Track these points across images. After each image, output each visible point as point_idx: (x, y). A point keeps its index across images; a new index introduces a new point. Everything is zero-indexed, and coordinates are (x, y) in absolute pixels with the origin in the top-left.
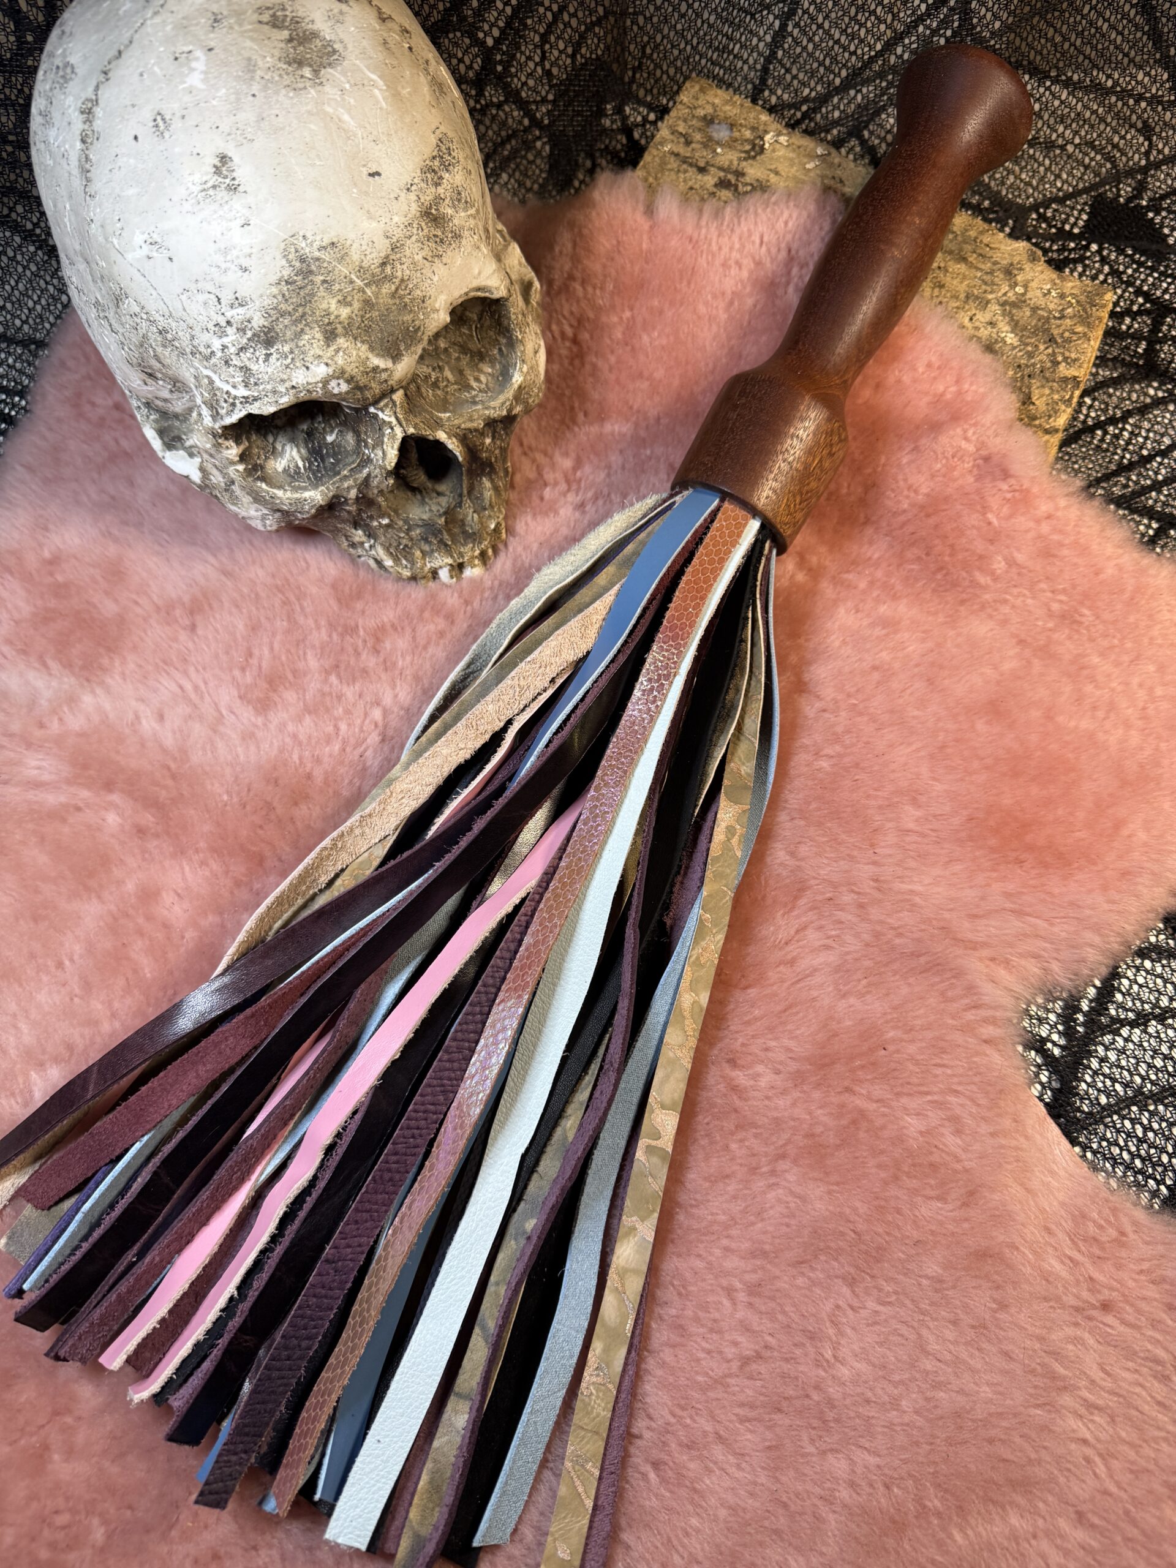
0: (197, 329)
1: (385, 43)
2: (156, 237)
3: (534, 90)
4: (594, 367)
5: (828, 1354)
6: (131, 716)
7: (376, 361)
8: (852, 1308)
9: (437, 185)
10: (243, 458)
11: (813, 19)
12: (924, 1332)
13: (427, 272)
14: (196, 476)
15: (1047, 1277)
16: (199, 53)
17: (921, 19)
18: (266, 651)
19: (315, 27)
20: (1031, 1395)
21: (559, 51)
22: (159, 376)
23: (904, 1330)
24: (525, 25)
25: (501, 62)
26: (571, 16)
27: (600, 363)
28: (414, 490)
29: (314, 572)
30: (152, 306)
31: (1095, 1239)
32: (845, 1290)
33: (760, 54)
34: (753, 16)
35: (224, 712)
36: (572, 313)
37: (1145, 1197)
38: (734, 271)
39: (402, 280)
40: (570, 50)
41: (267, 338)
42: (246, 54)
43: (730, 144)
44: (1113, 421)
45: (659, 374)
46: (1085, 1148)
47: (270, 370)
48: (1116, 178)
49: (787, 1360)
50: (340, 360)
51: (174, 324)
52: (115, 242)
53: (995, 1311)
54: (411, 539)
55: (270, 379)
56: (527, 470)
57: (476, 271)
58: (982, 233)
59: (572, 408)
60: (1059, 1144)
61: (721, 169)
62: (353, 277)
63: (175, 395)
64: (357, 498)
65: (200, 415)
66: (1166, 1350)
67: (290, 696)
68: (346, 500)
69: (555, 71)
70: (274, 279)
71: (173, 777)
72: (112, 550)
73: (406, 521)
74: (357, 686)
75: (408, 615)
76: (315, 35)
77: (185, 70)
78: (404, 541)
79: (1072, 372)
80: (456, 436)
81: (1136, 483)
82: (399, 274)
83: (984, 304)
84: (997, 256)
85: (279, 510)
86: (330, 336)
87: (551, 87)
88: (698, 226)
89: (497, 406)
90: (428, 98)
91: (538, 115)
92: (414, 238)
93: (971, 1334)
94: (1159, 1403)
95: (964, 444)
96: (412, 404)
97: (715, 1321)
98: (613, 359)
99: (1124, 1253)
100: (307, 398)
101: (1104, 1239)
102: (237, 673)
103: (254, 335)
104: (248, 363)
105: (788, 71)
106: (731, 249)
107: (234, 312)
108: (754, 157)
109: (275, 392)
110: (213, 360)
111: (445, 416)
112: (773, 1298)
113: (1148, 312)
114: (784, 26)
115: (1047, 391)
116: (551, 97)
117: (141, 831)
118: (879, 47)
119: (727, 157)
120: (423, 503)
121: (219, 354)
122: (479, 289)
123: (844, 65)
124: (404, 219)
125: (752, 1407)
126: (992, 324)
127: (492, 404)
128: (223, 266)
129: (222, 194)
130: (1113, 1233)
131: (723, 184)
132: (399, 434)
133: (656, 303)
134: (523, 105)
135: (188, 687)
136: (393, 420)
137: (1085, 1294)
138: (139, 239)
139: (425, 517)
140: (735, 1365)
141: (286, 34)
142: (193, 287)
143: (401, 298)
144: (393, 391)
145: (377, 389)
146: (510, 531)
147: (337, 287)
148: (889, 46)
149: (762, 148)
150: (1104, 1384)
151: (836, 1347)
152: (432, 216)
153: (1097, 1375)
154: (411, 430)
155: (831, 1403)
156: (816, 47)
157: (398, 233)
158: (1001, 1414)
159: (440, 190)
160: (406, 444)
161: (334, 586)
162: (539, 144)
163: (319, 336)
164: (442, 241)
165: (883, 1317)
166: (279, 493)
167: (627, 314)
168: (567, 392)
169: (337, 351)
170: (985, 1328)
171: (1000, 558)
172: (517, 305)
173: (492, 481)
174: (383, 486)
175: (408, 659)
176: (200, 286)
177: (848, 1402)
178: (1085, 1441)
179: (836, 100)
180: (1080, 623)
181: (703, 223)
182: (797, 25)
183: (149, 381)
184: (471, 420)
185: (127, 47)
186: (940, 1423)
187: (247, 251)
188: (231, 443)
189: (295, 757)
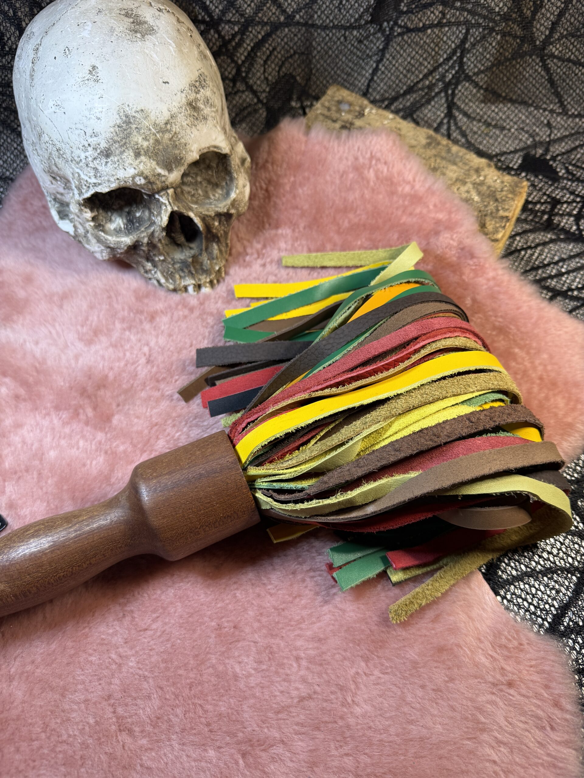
0: (74, 148)
1: (178, 30)
2: (59, 103)
3: (260, 86)
4: (275, 203)
5: (349, 700)
6: (21, 341)
7: (160, 170)
8: (365, 674)
9: (196, 93)
10: (94, 219)
11: (391, 62)
12: (405, 691)
13: (188, 131)
14: (71, 231)
15: (476, 665)
16: (89, 23)
17: (440, 65)
18: (95, 318)
19: (146, 19)
20: (465, 732)
21: (272, 68)
22: (58, 178)
23: (394, 689)
24: (256, 55)
25: (245, 71)
26: (278, 53)
27: (278, 201)
28: (179, 245)
29: (126, 284)
30: (55, 137)
31: (506, 647)
32: (363, 664)
33: (367, 78)
34: (363, 60)
35: (69, 344)
36: (266, 178)
37: (536, 628)
38: (344, 162)
39: (175, 133)
40: (277, 69)
41: (107, 154)
42: (111, 25)
43: (349, 112)
44: (530, 247)
45: (306, 207)
46: (504, 598)
47: (107, 170)
48: (535, 145)
49: (326, 701)
50: (141, 167)
51: (64, 146)
52: (40, 105)
53: (447, 682)
54: (175, 269)
55: (107, 174)
56: (239, 247)
57: (214, 138)
58: (465, 154)
59: (263, 222)
60: (488, 594)
61: (343, 121)
62: (151, 127)
63: (66, 191)
64: (148, 243)
65: (73, 194)
66: (544, 711)
67: (103, 339)
68: (142, 243)
69: (270, 78)
70: (112, 124)
71: (38, 371)
72: (29, 269)
73: (173, 259)
74: (139, 336)
75: (170, 307)
76: (145, 22)
77: (82, 30)
78: (171, 270)
79: (506, 214)
80: (200, 217)
81: (541, 275)
82: (174, 130)
83: (464, 183)
84: (472, 164)
85: (109, 247)
86: (137, 154)
87: (268, 85)
88: (329, 141)
89: (222, 207)
90: (196, 56)
91: (261, 98)
92: (182, 114)
93: (433, 695)
94: (539, 743)
95: (451, 242)
96: (177, 197)
97: (287, 675)
98: (284, 199)
99: (522, 655)
100: (124, 185)
101: (511, 646)
102: (79, 328)
103: (101, 152)
104: (97, 166)
105: (379, 85)
106: (344, 152)
107: (92, 140)
108: (359, 118)
109: (109, 181)
110: (81, 164)
111: (194, 206)
112: (321, 665)
113: (549, 203)
114: (377, 66)
115: (493, 222)
116: (267, 90)
117: (17, 397)
118: (421, 76)
119: (345, 116)
120: (182, 251)
121: (84, 161)
122: (215, 147)
123: (405, 84)
124: (178, 104)
125: (302, 725)
126: (468, 192)
127: (220, 205)
128: (89, 116)
129: (91, 83)
130: (516, 643)
131: (343, 127)
132: (169, 209)
133: (306, 174)
134: (255, 93)
135: (54, 332)
136: (167, 202)
137: (498, 676)
138: (51, 103)
139: (182, 258)
140: (296, 700)
141: (131, 20)
142: (74, 127)
143: (174, 141)
144: (168, 188)
145: (159, 185)
146: (227, 273)
147: (142, 131)
148: (426, 76)
149: (363, 115)
150: (507, 728)
151: (354, 695)
152: (192, 106)
153: (503, 723)
154: (176, 209)
155: (348, 727)
156: (392, 74)
157: (175, 110)
158: (447, 742)
159: (198, 96)
160: (173, 216)
161: (135, 291)
162: (261, 111)
163: (132, 154)
164: (197, 119)
165: (383, 680)
166: (109, 238)
167: (292, 179)
168: (262, 214)
169: (140, 162)
170: (441, 691)
171: (469, 299)
172: (235, 162)
173: (219, 246)
174: (160, 237)
175: (167, 326)
176: (77, 126)
177: (359, 727)
178: (495, 762)
179: (401, 100)
180: (509, 333)
181: (332, 141)
182: (383, 65)
183: (54, 182)
184: (208, 210)
185: (57, 21)
186: (411, 743)
187: (100, 110)
188: (88, 210)
189: (101, 366)
